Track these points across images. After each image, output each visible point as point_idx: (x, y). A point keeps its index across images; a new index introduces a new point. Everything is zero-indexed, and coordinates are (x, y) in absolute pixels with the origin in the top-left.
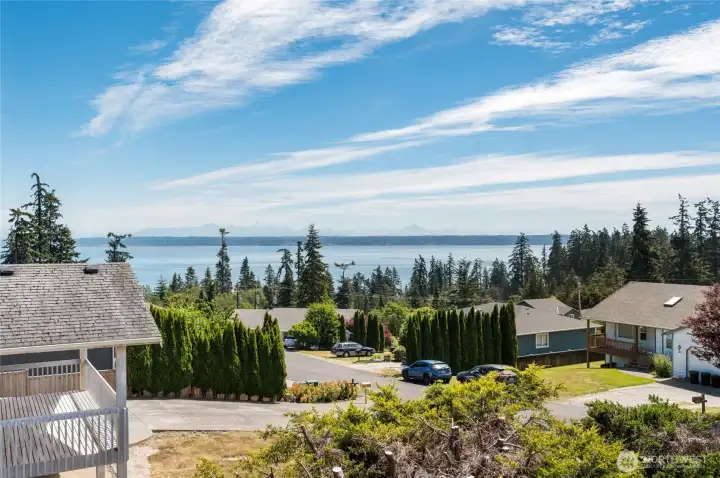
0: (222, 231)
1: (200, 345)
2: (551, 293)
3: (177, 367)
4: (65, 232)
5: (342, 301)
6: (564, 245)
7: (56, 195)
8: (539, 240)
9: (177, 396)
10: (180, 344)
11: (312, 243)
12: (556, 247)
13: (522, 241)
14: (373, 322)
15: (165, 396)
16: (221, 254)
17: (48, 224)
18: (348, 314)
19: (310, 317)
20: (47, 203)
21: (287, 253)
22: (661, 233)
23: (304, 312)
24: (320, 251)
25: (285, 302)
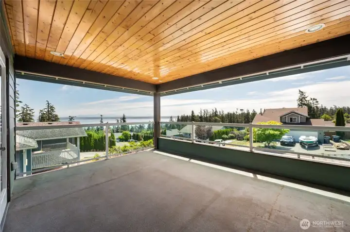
0: (101, 116)
1: (95, 140)
2: (176, 128)
3: (90, 144)
4: (56, 116)
5: (131, 131)
6: (180, 118)
7: (54, 106)
8: (175, 117)
9: (90, 151)
10: (91, 139)
11: (124, 119)
12: (178, 119)
13: (171, 117)
14: (138, 135)
15: (87, 151)
16: (101, 121)
17: (51, 114)
18: (132, 134)
19: (123, 135)
20: (51, 108)
21: (118, 120)
22: (198, 116)
23: (122, 133)
24: (126, 120)
25: (117, 132)
